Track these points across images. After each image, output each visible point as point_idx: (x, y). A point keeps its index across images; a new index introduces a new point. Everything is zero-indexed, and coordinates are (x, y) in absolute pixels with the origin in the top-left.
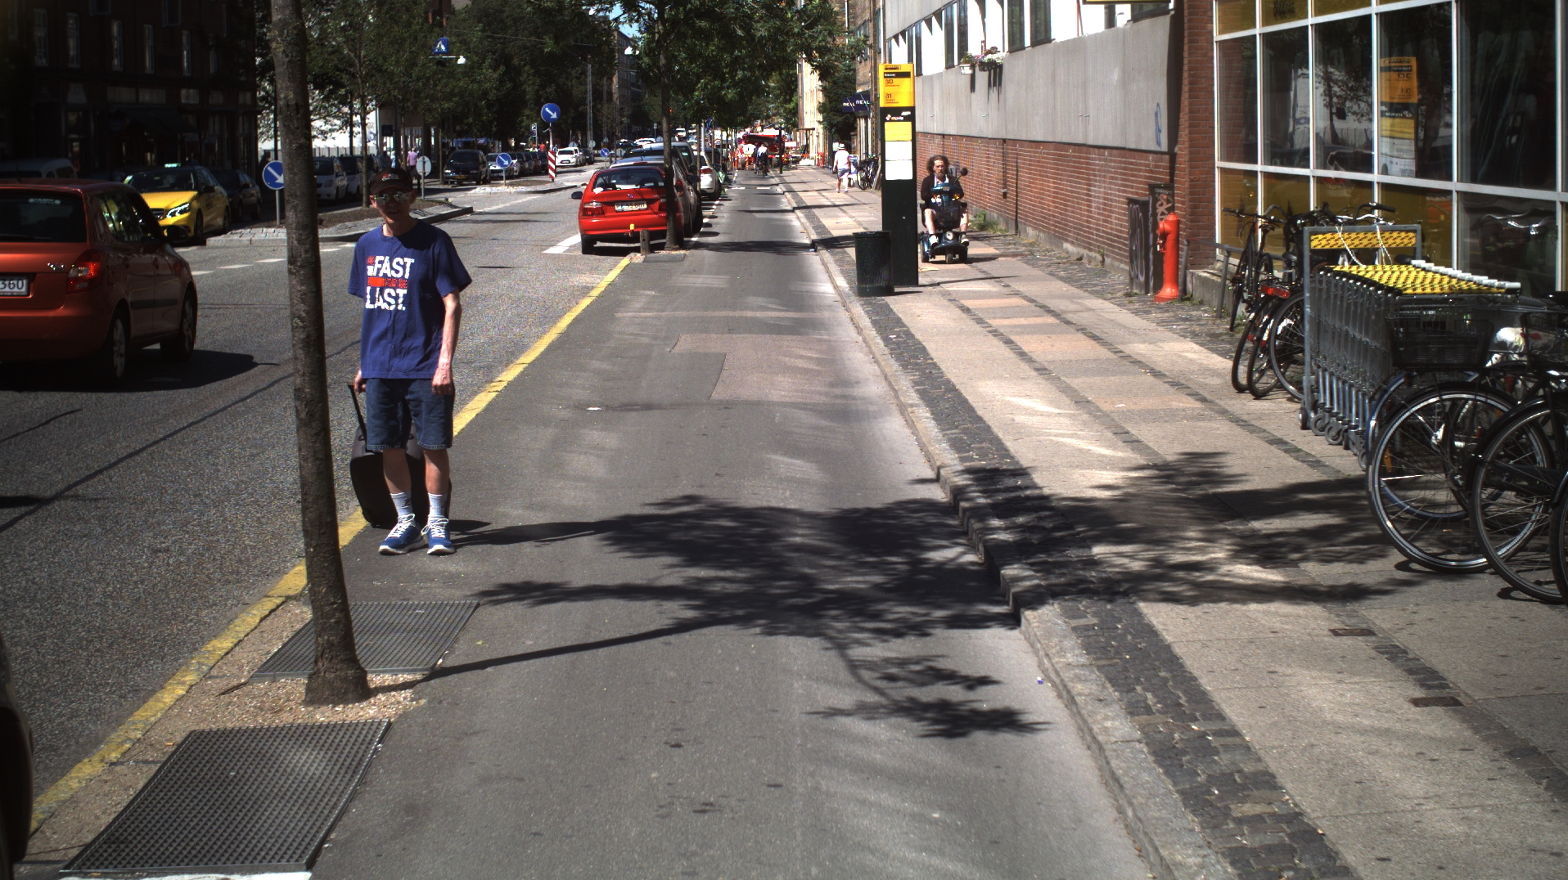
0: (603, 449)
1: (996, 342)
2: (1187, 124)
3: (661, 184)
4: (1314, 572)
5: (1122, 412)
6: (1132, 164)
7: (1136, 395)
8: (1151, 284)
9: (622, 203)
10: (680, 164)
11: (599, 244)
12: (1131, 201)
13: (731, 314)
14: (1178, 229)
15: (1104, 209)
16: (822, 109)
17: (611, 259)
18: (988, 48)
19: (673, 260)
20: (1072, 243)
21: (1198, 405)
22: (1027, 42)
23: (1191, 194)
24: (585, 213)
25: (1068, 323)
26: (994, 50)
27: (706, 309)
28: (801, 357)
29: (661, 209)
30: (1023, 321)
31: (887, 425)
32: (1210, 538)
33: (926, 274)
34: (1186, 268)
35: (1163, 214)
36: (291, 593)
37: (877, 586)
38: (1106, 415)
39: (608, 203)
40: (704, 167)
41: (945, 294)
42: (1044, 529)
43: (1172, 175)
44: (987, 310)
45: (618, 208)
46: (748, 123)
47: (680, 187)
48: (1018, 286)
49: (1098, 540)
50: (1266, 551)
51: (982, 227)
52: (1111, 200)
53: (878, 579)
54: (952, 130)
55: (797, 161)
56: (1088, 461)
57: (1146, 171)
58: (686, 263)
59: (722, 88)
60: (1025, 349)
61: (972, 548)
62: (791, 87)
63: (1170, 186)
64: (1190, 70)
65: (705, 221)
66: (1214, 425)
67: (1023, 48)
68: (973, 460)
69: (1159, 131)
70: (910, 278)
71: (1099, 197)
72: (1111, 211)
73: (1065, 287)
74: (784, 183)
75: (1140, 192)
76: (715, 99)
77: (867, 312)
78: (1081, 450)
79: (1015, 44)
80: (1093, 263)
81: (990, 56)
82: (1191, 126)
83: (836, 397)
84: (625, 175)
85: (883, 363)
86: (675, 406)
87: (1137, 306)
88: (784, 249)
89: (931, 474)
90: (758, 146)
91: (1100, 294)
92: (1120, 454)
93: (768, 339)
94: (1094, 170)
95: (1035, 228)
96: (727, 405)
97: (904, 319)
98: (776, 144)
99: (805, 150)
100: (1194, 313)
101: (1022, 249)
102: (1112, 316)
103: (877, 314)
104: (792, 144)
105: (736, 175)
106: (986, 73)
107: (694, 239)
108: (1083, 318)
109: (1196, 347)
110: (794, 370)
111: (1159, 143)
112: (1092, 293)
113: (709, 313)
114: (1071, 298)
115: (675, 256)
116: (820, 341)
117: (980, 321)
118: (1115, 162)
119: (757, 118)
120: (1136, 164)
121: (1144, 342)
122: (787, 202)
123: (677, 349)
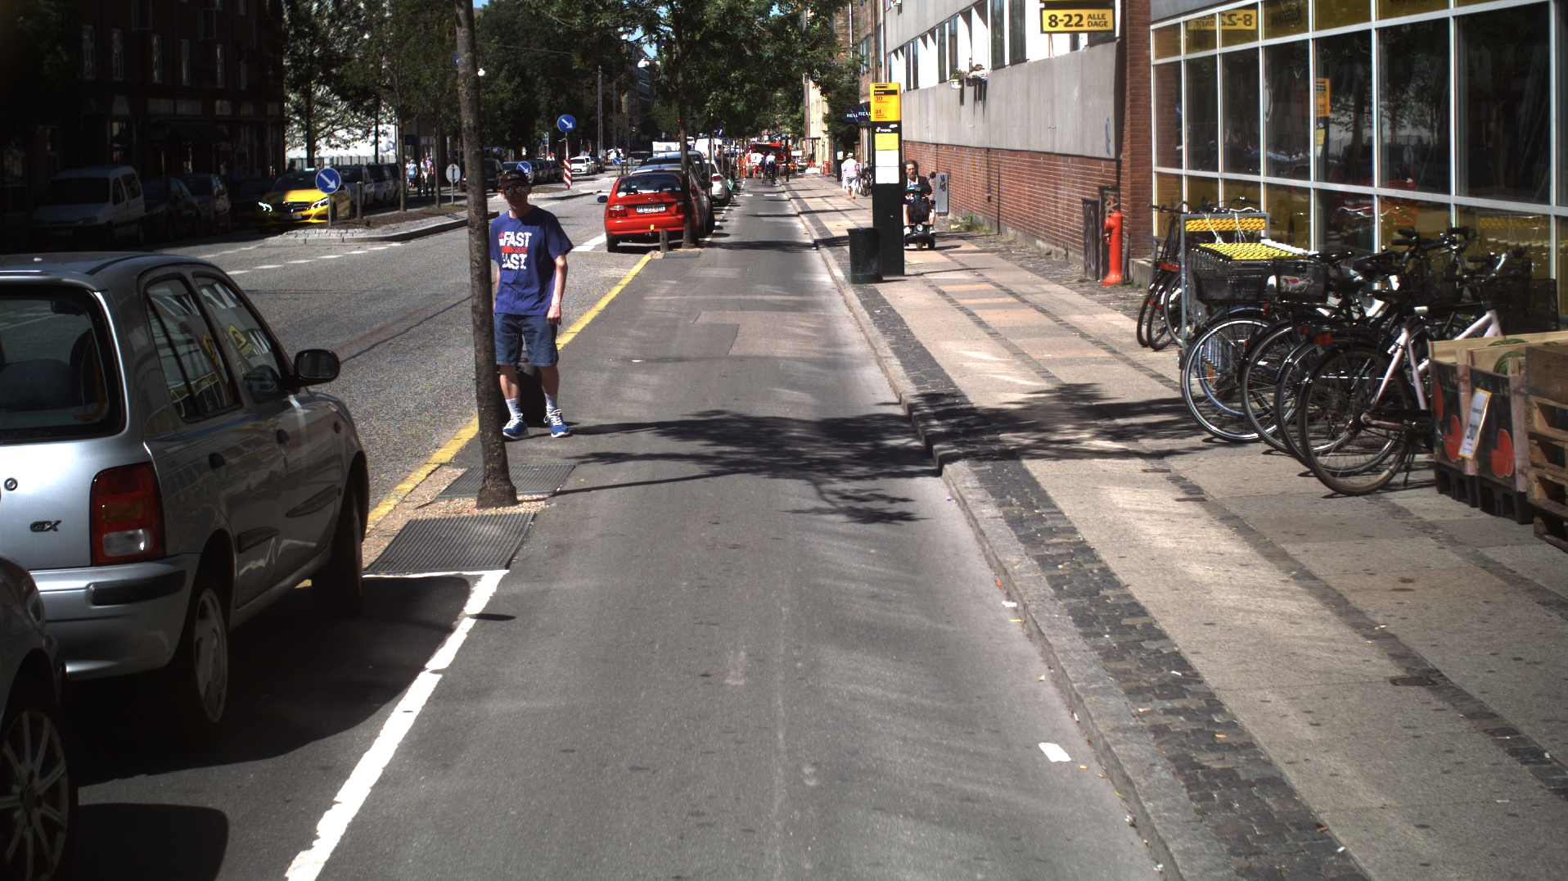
0: (648, 385)
1: (960, 314)
2: (1129, 136)
3: (678, 189)
4: (1147, 444)
5: (1048, 360)
6: (1088, 169)
7: (1063, 349)
8: (1101, 271)
9: (643, 206)
10: (694, 171)
11: (621, 244)
12: (1085, 201)
13: (743, 297)
14: (1122, 224)
15: (1068, 210)
16: (827, 119)
17: (633, 257)
18: (974, 65)
19: (689, 256)
20: (1043, 240)
21: (1109, 355)
22: (1007, 61)
23: (1132, 194)
24: (610, 215)
25: (1025, 301)
26: (979, 67)
27: (721, 294)
28: (801, 327)
29: (678, 212)
30: (987, 301)
31: (866, 372)
32: (1082, 427)
33: (912, 266)
34: (1128, 257)
35: (1110, 212)
36: (443, 461)
37: (847, 457)
38: (1035, 361)
39: (631, 206)
40: (714, 175)
41: (926, 282)
42: (968, 425)
43: (1118, 178)
44: (959, 293)
45: (641, 211)
46: (756, 132)
47: (695, 193)
48: (988, 275)
49: (1005, 430)
50: (1118, 435)
51: (969, 228)
52: (1073, 201)
53: (848, 453)
54: (944, 140)
55: (803, 169)
56: (1010, 387)
57: (1100, 176)
58: (702, 258)
59: (732, 100)
60: (984, 319)
61: (918, 438)
62: (797, 99)
63: (1116, 188)
64: (1131, 89)
65: (717, 224)
66: (1114, 367)
67: (1004, 66)
68: (927, 388)
69: (1108, 141)
70: (896, 268)
71: (1063, 199)
72: (1073, 211)
73: (1029, 276)
74: (790, 190)
75: (1092, 194)
76: (725, 110)
77: (858, 295)
78: (1009, 382)
79: (997, 63)
80: (1060, 257)
81: (974, 73)
82: (1132, 137)
83: (828, 353)
84: (645, 181)
85: (867, 330)
86: (699, 359)
87: (1086, 289)
88: (789, 248)
89: (896, 400)
90: (766, 155)
91: (1059, 282)
92: (1037, 384)
93: (774, 314)
94: (1060, 175)
95: (1013, 228)
96: (741, 359)
97: (889, 300)
98: (783, 153)
99: (812, 158)
100: (1132, 294)
101: (1001, 246)
102: (1063, 297)
103: (867, 296)
104: (799, 153)
105: (744, 183)
106: (973, 88)
107: (707, 239)
108: (1039, 299)
109: (1123, 317)
110: (794, 336)
111: (1108, 152)
112: (1051, 280)
113: (724, 297)
114: (1032, 284)
115: (692, 253)
116: (817, 316)
117: (951, 301)
118: (1076, 168)
119: (764, 128)
120: (1091, 170)
121: (1083, 314)
122: (792, 207)
123: (699, 321)
